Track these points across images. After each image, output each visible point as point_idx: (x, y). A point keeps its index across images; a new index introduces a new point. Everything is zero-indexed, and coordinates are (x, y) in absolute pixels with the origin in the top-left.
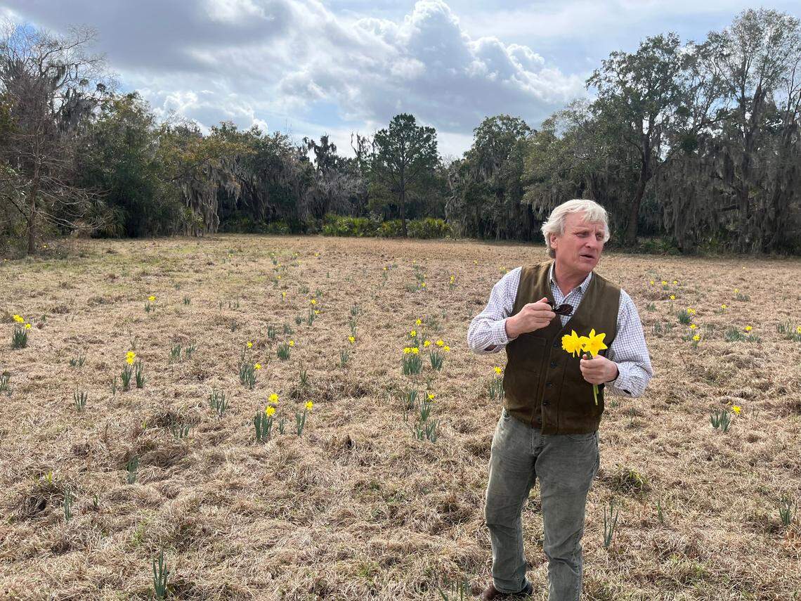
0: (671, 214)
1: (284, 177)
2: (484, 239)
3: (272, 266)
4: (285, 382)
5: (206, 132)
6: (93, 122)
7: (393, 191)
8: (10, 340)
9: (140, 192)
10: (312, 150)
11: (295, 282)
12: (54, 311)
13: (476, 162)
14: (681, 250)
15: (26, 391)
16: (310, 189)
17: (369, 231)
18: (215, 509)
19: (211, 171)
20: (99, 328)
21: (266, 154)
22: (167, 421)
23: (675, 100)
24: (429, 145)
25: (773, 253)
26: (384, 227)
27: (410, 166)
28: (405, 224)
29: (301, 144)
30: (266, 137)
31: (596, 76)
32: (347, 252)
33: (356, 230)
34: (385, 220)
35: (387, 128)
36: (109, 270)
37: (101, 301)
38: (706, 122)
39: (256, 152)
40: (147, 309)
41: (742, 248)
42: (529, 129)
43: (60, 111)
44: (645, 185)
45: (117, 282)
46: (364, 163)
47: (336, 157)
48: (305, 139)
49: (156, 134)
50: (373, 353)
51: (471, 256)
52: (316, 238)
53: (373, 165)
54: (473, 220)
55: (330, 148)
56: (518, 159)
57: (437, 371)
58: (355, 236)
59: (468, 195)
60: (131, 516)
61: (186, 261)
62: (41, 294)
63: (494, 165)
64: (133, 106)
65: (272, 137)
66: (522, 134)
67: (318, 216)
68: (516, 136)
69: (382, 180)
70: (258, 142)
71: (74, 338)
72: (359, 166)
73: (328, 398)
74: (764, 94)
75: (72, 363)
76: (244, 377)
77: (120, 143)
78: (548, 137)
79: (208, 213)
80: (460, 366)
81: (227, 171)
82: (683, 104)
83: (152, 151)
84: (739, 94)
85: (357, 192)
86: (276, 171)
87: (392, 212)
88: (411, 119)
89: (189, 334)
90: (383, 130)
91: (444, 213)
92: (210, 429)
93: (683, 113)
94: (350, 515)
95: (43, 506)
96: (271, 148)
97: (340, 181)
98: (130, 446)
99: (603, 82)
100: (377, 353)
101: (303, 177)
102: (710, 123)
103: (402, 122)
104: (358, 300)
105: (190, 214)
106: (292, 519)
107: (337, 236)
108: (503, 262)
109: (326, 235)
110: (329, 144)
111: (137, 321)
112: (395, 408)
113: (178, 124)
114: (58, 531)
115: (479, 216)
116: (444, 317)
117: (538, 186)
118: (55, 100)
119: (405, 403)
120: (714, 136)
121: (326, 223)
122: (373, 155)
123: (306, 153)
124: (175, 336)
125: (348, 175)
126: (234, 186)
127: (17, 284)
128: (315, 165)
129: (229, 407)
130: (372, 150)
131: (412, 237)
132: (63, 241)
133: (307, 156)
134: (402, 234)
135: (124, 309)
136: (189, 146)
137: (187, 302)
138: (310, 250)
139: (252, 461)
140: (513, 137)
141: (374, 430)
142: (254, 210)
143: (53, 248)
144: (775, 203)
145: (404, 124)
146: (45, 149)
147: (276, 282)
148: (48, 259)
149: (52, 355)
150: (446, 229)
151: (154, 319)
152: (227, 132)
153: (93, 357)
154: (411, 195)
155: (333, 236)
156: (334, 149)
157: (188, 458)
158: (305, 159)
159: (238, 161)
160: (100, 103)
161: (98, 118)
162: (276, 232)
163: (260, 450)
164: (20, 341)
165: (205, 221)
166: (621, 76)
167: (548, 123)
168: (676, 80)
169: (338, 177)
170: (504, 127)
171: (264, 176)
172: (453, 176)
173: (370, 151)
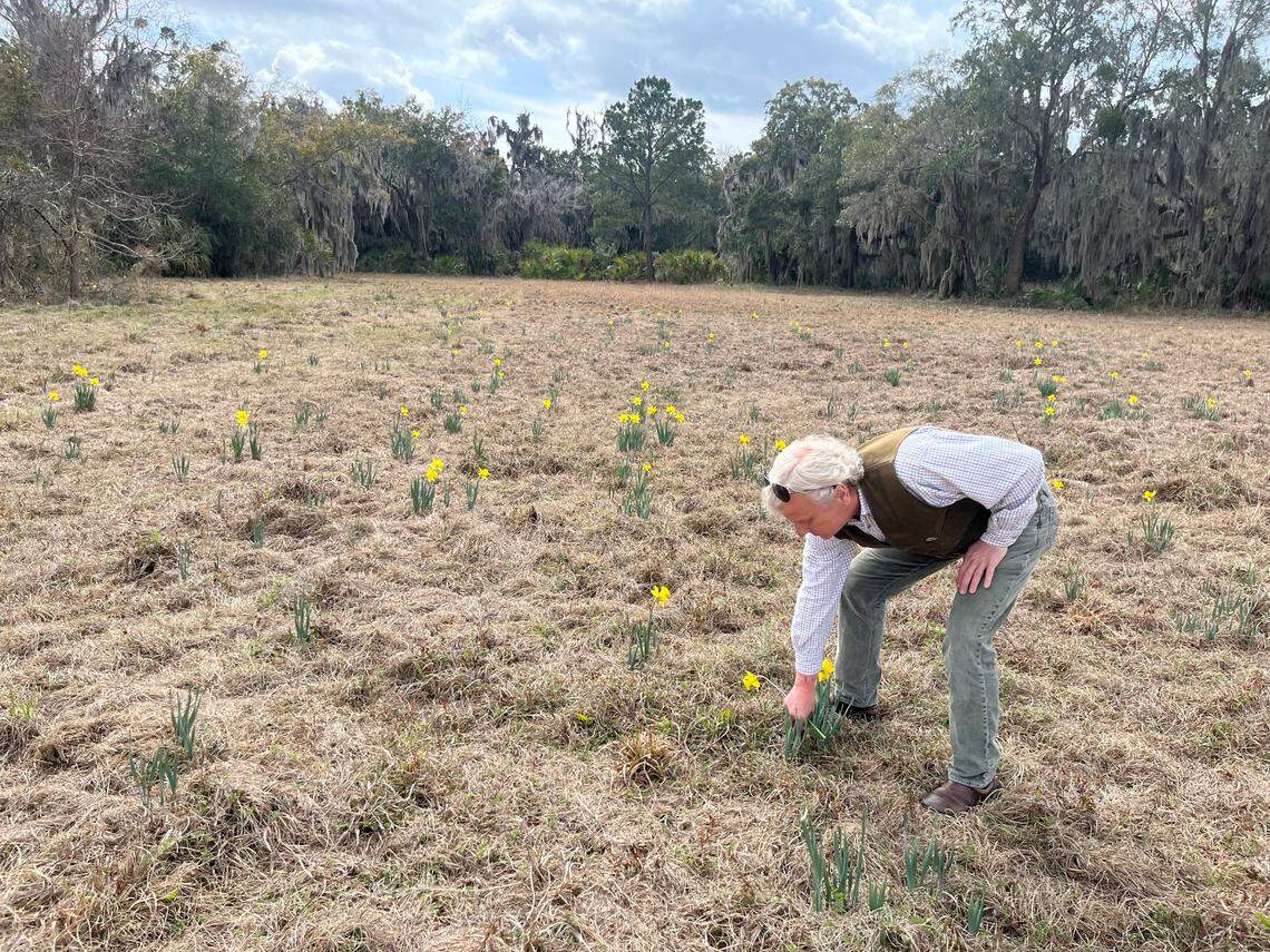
0: (1077, 243)
1: (458, 181)
2: (777, 285)
3: (440, 318)
4: (454, 457)
5: (333, 107)
6: (156, 89)
7: (632, 205)
8: (71, 402)
9: (233, 204)
10: (504, 136)
11: (473, 340)
12: (124, 370)
13: (768, 157)
14: (1089, 301)
15: (106, 458)
16: (501, 202)
17: (592, 271)
18: (362, 575)
19: (343, 171)
20: (193, 391)
21: (430, 144)
22: (297, 492)
23: (1094, 53)
24: (692, 129)
25: (1237, 308)
26: (617, 265)
27: (662, 164)
28: (652, 259)
29: (486, 127)
30: (429, 116)
31: (969, 10)
32: (557, 301)
33: (572, 269)
34: (620, 252)
35: (624, 100)
36: (194, 320)
37: (189, 358)
38: (1143, 91)
39: (413, 141)
40: (258, 370)
41: (1189, 301)
42: (855, 102)
43: (104, 71)
44: (1039, 195)
45: (208, 337)
46: (587, 159)
47: (541, 150)
48: (492, 119)
49: (254, 109)
50: (579, 427)
51: (749, 307)
52: (509, 281)
53: (601, 159)
54: (760, 253)
55: (533, 135)
56: (835, 153)
57: (666, 448)
58: (571, 278)
59: (753, 211)
60: (262, 579)
61: (309, 310)
62: (101, 349)
63: (798, 162)
64: (217, 65)
65: (439, 116)
66: (845, 110)
67: (513, 246)
68: (833, 113)
69: (615, 187)
70: (415, 123)
71: (159, 401)
72: (580, 164)
73: (511, 473)
74: (1241, 44)
75: (163, 429)
76: (397, 449)
77: (200, 124)
78: (885, 115)
79: (340, 240)
80: (700, 443)
81: (367, 171)
82: (1108, 60)
83: (250, 137)
84: (1199, 44)
85: (575, 206)
86: (445, 171)
87: (632, 239)
88: (664, 85)
89: (319, 400)
90: (618, 105)
91: (715, 242)
92: (355, 500)
93: (1107, 75)
94: (527, 584)
95: (150, 569)
96: (437, 134)
97: (549, 189)
98: (253, 515)
99: (980, 21)
100: (585, 427)
101: (488, 182)
102: (1150, 92)
103: (649, 90)
104: (565, 364)
105: (312, 241)
106: (457, 590)
107: (543, 278)
108: (800, 316)
109: (525, 277)
110: (530, 128)
111: (244, 384)
112: (600, 487)
113: (288, 94)
114: (173, 590)
115: (770, 247)
116: (690, 386)
117: (863, 197)
118: (95, 54)
119: (614, 480)
120: (1155, 115)
121: (525, 256)
122: (602, 145)
123: (493, 142)
124: (300, 401)
125: (561, 180)
126: (380, 197)
127: (61, 336)
128: (509, 163)
129: (377, 482)
130: (601, 136)
131: (663, 280)
132: (120, 280)
133: (496, 147)
134: (646, 275)
135: (225, 369)
136: (306, 130)
137: (313, 361)
138: (498, 297)
139: (409, 534)
140: (829, 116)
141: (569, 507)
142: (412, 236)
143: (106, 288)
144: (1246, 226)
145: (652, 94)
146: (89, 132)
147: (445, 338)
148: (100, 305)
149: (133, 420)
150: (718, 268)
151: (268, 382)
152: (365, 108)
153: (189, 423)
154: (662, 212)
155: (537, 277)
156: (539, 136)
157: (326, 528)
158: (490, 153)
159: (385, 155)
160: (165, 58)
161: (163, 83)
162: (446, 272)
163: (418, 522)
164: (85, 403)
165: (334, 254)
166: (1009, 11)
167: (886, 90)
168: (1099, 20)
169: (544, 181)
170: (815, 98)
171: (427, 180)
172: (731, 179)
173: (597, 139)
